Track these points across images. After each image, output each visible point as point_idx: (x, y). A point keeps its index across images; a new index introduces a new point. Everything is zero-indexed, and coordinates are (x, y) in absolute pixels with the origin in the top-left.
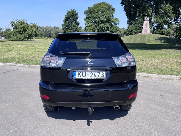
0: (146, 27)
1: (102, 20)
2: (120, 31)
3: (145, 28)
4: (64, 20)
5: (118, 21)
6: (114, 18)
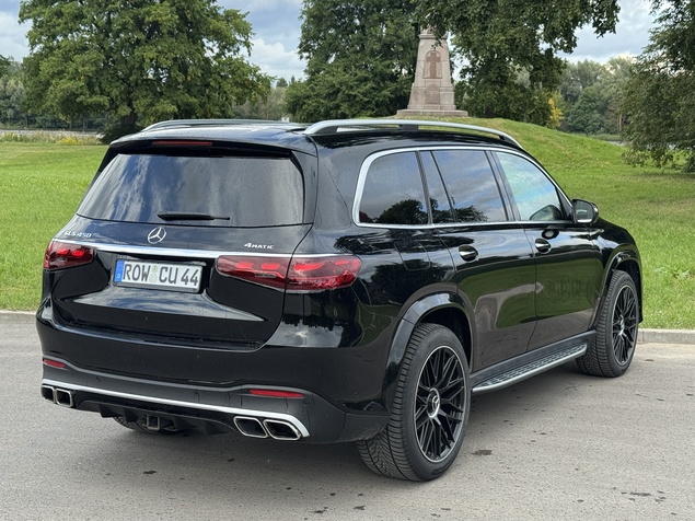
0: (433, 76)
2: (262, 95)
5: (245, 30)
6: (221, 12)
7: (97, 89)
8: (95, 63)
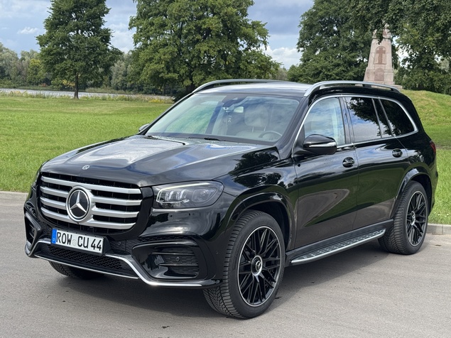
0: (380, 63)
1: (203, 27)
3: (378, 67)
4: (48, 20)
5: (264, 34)
6: (250, 23)
7: (171, 69)
8: (171, 53)
